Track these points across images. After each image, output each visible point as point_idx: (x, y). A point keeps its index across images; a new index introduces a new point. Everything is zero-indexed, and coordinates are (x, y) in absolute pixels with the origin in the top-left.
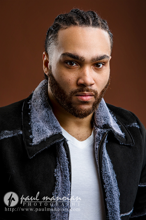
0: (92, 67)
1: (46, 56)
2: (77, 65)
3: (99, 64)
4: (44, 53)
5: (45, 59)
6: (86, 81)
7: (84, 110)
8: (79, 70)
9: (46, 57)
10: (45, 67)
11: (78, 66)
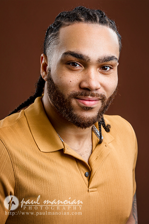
0: (98, 69)
1: (45, 58)
2: (81, 66)
3: (106, 67)
4: (42, 55)
5: (43, 62)
6: (90, 85)
7: (88, 119)
8: (83, 72)
9: (44, 60)
10: (43, 72)
11: (82, 68)
